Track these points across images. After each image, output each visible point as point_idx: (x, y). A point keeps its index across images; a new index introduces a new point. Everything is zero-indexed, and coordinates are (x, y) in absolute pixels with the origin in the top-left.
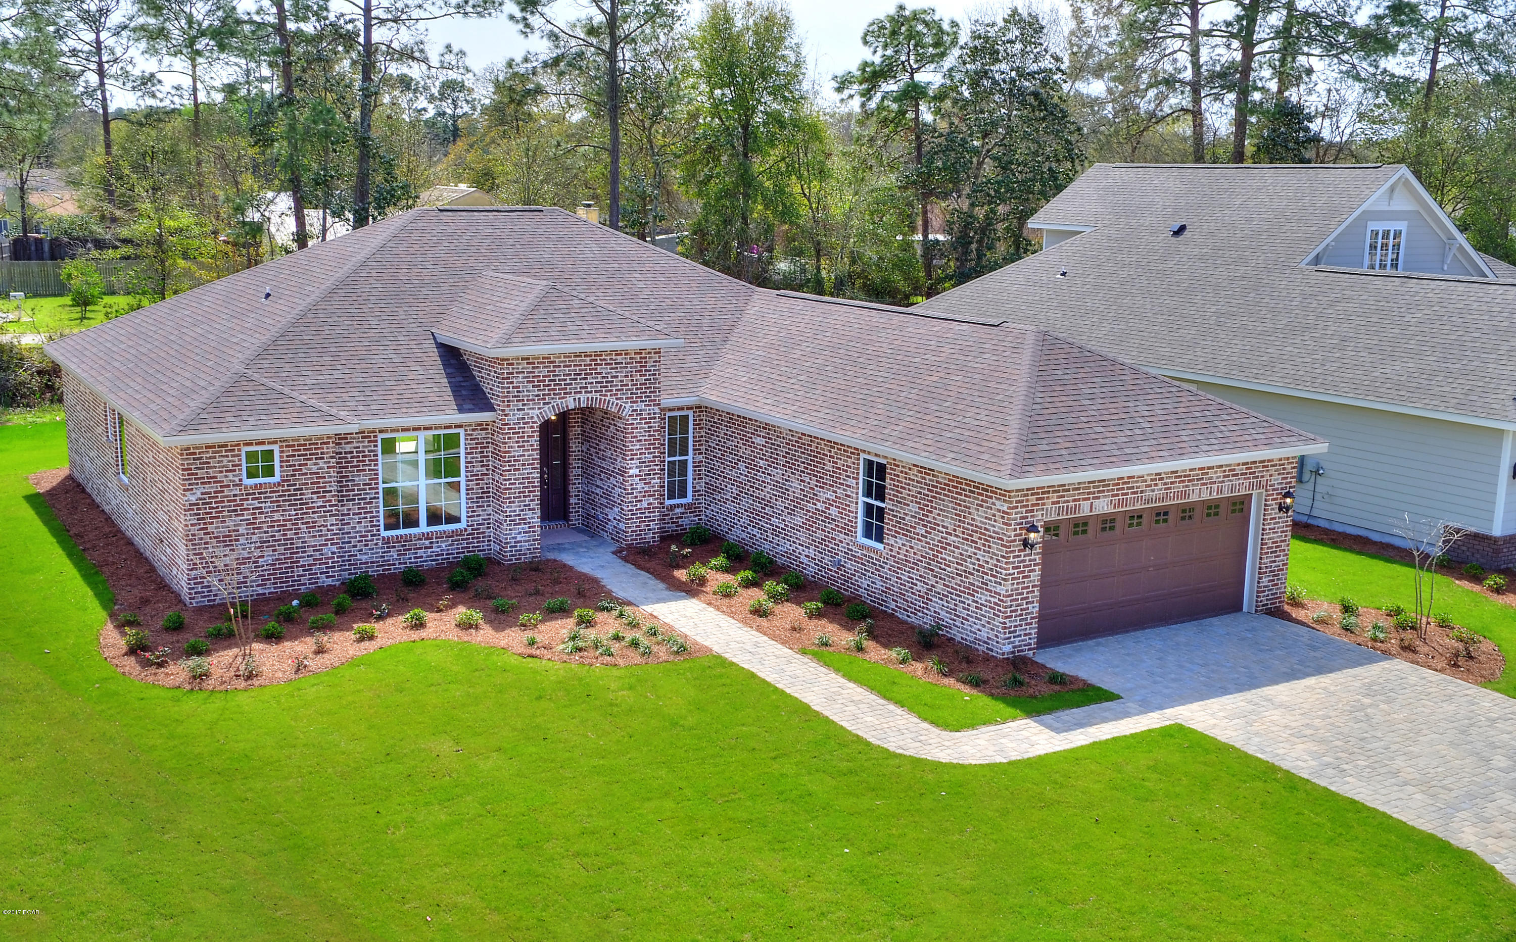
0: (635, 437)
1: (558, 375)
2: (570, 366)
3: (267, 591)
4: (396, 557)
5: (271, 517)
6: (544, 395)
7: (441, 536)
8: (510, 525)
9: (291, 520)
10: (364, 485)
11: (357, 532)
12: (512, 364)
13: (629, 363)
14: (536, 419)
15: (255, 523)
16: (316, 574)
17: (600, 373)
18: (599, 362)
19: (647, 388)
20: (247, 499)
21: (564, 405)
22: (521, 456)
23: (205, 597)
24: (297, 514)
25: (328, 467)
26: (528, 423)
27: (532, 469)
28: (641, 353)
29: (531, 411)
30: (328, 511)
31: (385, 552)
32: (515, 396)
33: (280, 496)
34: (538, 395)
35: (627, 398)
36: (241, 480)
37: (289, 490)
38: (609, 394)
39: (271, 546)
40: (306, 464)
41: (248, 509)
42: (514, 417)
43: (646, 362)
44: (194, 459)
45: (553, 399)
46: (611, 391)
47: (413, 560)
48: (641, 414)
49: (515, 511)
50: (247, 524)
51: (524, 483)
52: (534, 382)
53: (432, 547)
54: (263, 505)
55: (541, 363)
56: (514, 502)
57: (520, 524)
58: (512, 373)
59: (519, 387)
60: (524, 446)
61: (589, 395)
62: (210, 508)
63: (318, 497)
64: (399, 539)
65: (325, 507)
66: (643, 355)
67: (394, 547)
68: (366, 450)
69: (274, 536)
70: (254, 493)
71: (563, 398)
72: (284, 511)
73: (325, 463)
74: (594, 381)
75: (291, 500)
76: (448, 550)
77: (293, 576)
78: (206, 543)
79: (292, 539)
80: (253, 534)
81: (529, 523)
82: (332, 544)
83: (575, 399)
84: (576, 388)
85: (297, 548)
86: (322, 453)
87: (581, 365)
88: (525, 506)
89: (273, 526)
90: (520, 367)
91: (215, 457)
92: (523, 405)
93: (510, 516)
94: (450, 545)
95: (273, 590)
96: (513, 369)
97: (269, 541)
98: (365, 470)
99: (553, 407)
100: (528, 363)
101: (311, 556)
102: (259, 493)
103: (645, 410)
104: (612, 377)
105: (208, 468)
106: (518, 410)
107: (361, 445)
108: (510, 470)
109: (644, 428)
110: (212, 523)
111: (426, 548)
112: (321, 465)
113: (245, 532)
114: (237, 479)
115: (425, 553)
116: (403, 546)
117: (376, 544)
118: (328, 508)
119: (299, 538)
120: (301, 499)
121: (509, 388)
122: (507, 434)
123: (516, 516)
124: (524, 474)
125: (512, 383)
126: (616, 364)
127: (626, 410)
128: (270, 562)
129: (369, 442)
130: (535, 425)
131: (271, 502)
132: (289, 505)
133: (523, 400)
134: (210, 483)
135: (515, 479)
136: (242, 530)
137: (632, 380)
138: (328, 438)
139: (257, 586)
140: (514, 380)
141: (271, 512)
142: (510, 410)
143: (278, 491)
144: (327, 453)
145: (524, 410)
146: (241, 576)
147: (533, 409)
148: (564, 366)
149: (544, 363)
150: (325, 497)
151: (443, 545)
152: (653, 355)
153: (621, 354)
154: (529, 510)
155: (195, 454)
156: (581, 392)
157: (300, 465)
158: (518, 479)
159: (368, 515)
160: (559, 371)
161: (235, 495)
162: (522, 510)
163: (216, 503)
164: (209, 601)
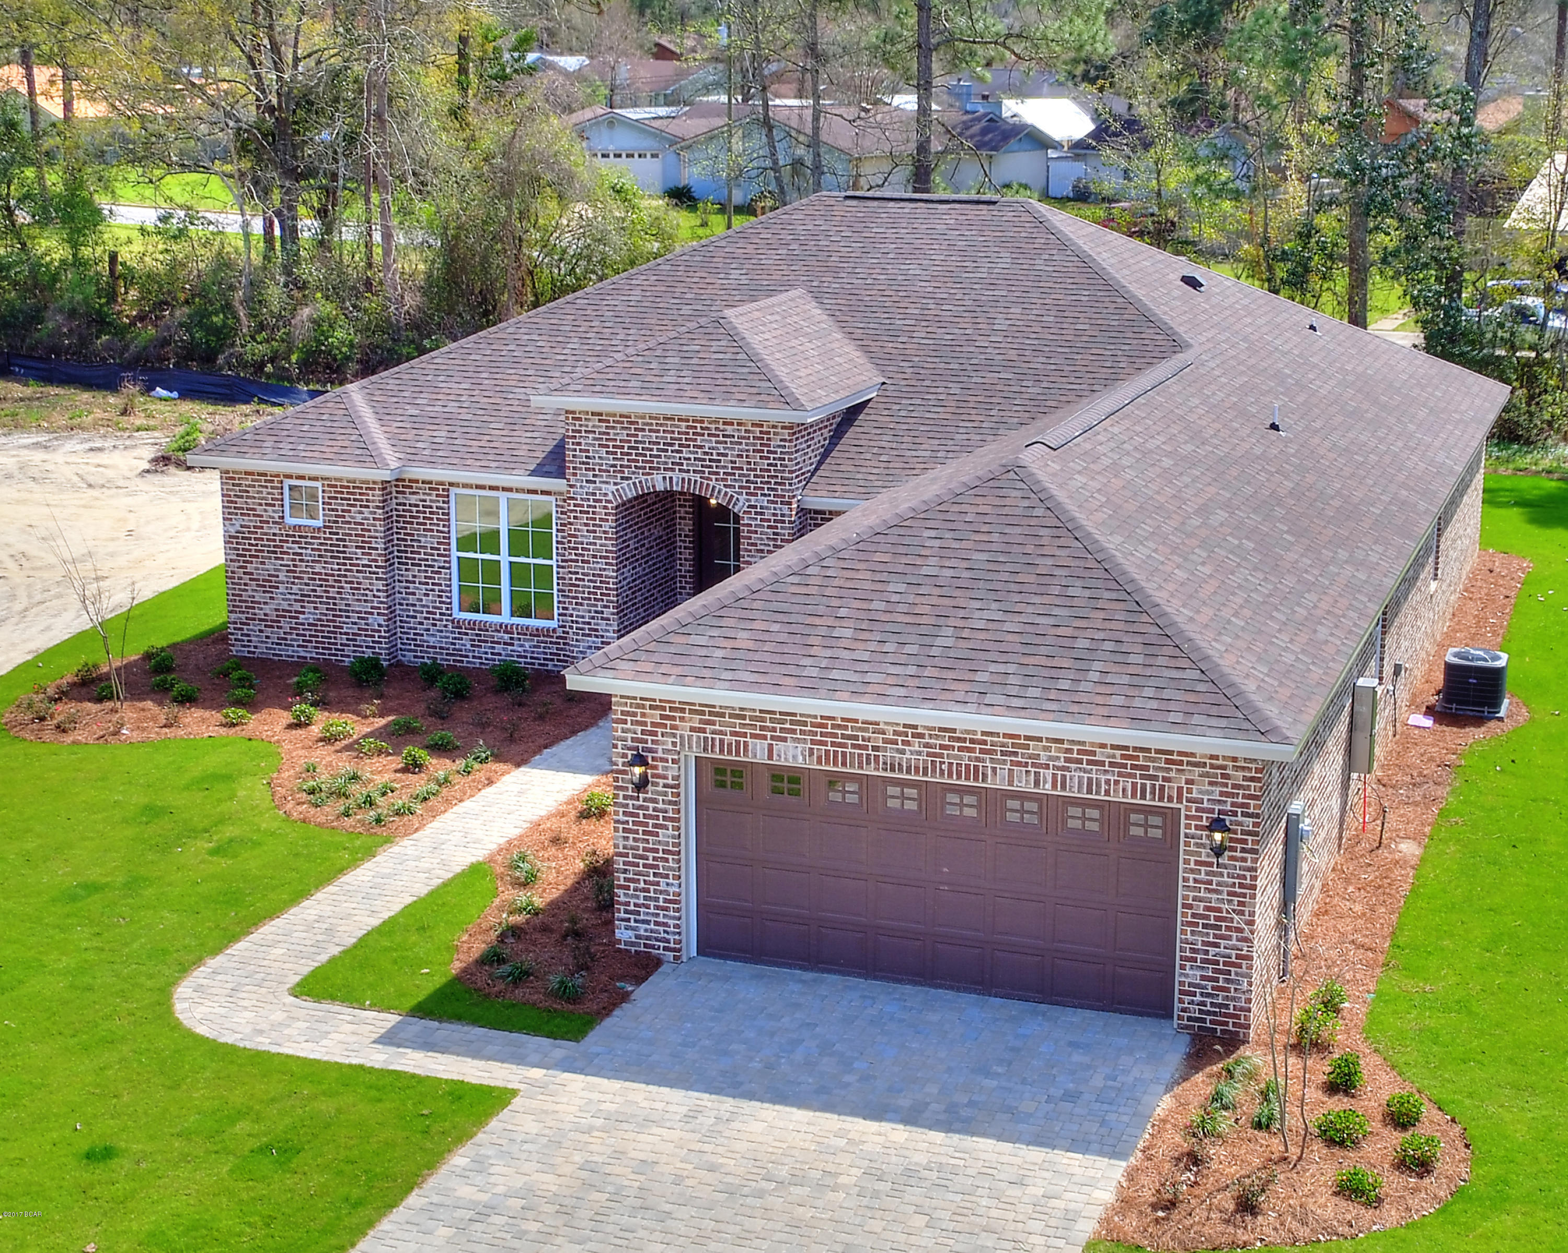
0: (752, 545)
1: (641, 442)
2: (658, 431)
3: (308, 655)
4: (469, 647)
5: (312, 567)
6: (621, 466)
7: (525, 631)
8: (578, 634)
9: (333, 575)
10: (432, 548)
11: (423, 606)
12: (580, 419)
13: (744, 438)
14: (610, 497)
15: (295, 572)
16: (361, 646)
17: (701, 447)
18: (699, 430)
19: (772, 477)
20: (287, 542)
21: (650, 484)
22: (591, 544)
23: (244, 646)
24: (340, 570)
25: (374, 519)
26: (600, 501)
27: (606, 564)
28: (762, 426)
29: (603, 486)
30: (374, 573)
31: (455, 638)
32: (583, 463)
33: (321, 544)
34: (613, 466)
35: (740, 487)
36: (283, 517)
37: (331, 539)
38: (713, 477)
39: (313, 602)
40: (349, 511)
41: (288, 553)
42: (582, 490)
43: (769, 439)
44: (233, 485)
45: (634, 473)
46: (717, 473)
47: (490, 656)
48: (762, 514)
49: (583, 617)
50: (288, 571)
51: (595, 582)
52: (608, 446)
53: (512, 645)
54: (303, 551)
55: (618, 422)
56: (581, 604)
57: (589, 635)
58: (580, 432)
59: (588, 451)
60: (595, 532)
61: (685, 475)
62: (250, 544)
63: (363, 554)
64: (472, 625)
65: (370, 566)
66: (765, 429)
67: (467, 634)
68: (434, 505)
69: (315, 591)
70: (294, 536)
71: (649, 474)
72: (326, 562)
73: (371, 513)
74: (692, 456)
75: (332, 551)
76: (533, 652)
77: (336, 644)
78: (245, 584)
79: (335, 598)
80: (293, 583)
81: (602, 637)
82: (378, 614)
83: (664, 478)
84: (666, 463)
85: (340, 610)
86: (368, 501)
87: (673, 432)
88: (596, 612)
89: (314, 579)
90: (590, 424)
91: (254, 486)
92: (594, 476)
93: (577, 622)
94: (535, 647)
95: (314, 655)
96: (581, 425)
97: (309, 596)
98: (432, 530)
99: (634, 484)
100: (600, 421)
101: (355, 623)
102: (300, 537)
103: (767, 508)
104: (718, 454)
105: (248, 497)
106: (587, 481)
107: (428, 498)
108: (577, 561)
109: (766, 534)
110: (251, 562)
111: (505, 644)
112: (366, 515)
113: (285, 579)
114: (276, 515)
115: (504, 649)
116: (477, 635)
117: (446, 626)
118: (374, 569)
119: (342, 599)
120: (344, 552)
121: (575, 450)
122: (572, 511)
123: (584, 623)
124: (595, 569)
125: (579, 444)
126: (724, 436)
127: (741, 504)
128: (311, 621)
129: (437, 496)
130: (610, 505)
131: (313, 549)
132: (332, 557)
133: (594, 470)
134: (249, 515)
135: (583, 574)
136: (282, 576)
137: (749, 463)
138: (374, 483)
139: (299, 646)
140: (582, 440)
141: (313, 561)
142: (577, 480)
143: (319, 538)
144: (373, 501)
145: (595, 482)
146: (282, 631)
147: (607, 483)
148: (650, 431)
149: (622, 423)
150: (370, 554)
151: (527, 644)
152: (779, 430)
153: (732, 424)
154: (602, 619)
155: (234, 479)
156: (673, 470)
157: (343, 511)
158: (588, 575)
159: (436, 588)
160: (643, 436)
161: (274, 534)
162: (593, 618)
163: (255, 539)
164: (249, 652)
